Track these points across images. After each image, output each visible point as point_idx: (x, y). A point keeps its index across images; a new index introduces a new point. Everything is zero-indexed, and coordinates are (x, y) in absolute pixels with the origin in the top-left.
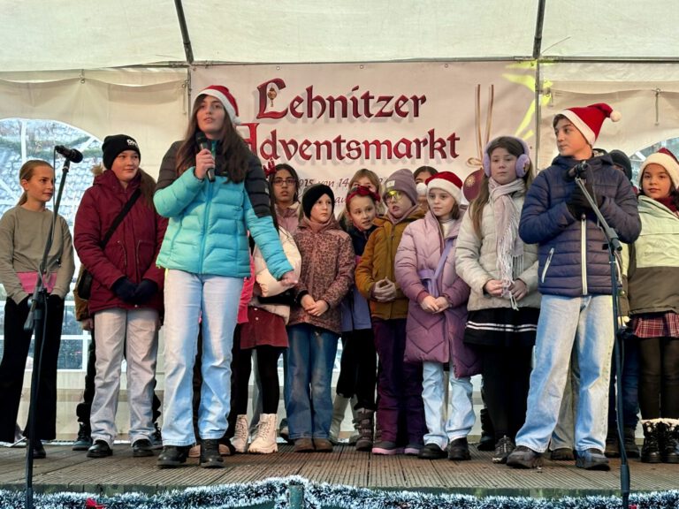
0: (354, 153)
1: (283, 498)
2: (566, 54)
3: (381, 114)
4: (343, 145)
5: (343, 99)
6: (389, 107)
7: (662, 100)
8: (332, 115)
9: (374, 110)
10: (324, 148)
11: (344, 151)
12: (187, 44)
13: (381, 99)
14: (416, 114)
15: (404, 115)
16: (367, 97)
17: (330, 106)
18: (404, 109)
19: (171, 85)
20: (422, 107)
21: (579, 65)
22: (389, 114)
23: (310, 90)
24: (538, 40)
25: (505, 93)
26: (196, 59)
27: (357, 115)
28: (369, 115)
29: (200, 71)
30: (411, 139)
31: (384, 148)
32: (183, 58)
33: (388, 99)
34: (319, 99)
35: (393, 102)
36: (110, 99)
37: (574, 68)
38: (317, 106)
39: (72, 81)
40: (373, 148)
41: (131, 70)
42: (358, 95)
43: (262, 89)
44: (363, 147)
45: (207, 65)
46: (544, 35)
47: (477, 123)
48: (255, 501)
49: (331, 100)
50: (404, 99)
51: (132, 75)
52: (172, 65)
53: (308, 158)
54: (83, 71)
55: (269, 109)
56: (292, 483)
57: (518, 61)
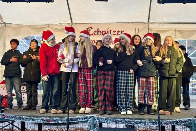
1: (90, 119)
2: (155, 21)
5: (105, 31)
6: (116, 33)
7: (176, 32)
9: (112, 34)
12: (71, 19)
13: (114, 31)
16: (111, 31)
17: (102, 32)
18: (119, 33)
21: (158, 24)
23: (98, 29)
25: (141, 30)
26: (73, 22)
32: (70, 22)
37: (157, 24)
38: (99, 33)
39: (46, 27)
41: (59, 25)
45: (75, 24)
46: (150, 17)
48: (84, 120)
51: (59, 26)
52: (68, 24)
54: (48, 25)
56: (92, 116)
57: (144, 23)
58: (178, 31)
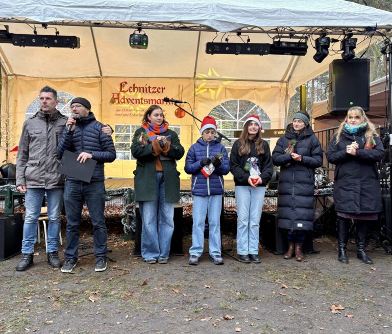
0: (146, 103)
1: (126, 192)
3: (153, 92)
4: (143, 100)
5: (143, 88)
6: (155, 90)
7: (227, 90)
8: (140, 92)
9: (151, 91)
10: (138, 101)
11: (143, 102)
12: (101, 71)
13: (153, 88)
14: (163, 92)
15: (159, 92)
16: (149, 87)
17: (139, 89)
18: (159, 91)
19: (96, 82)
20: (164, 90)
22: (155, 92)
23: (134, 85)
24: (195, 73)
25: (186, 88)
26: (103, 75)
27: (147, 92)
28: (150, 92)
29: (104, 78)
30: (161, 99)
31: (154, 101)
32: (100, 75)
33: (155, 88)
34: (137, 87)
35: (156, 89)
36: (80, 86)
38: (136, 90)
39: (69, 81)
40: (151, 101)
42: (147, 86)
43: (121, 84)
44: (148, 101)
45: (106, 77)
46: (197, 72)
47: (179, 95)
48: (119, 193)
49: (140, 87)
50: (159, 88)
51: (85, 80)
52: (96, 77)
53: (133, 103)
54: (72, 78)
55: (123, 90)
56: (129, 189)
57: (190, 78)
58: (229, 89)
